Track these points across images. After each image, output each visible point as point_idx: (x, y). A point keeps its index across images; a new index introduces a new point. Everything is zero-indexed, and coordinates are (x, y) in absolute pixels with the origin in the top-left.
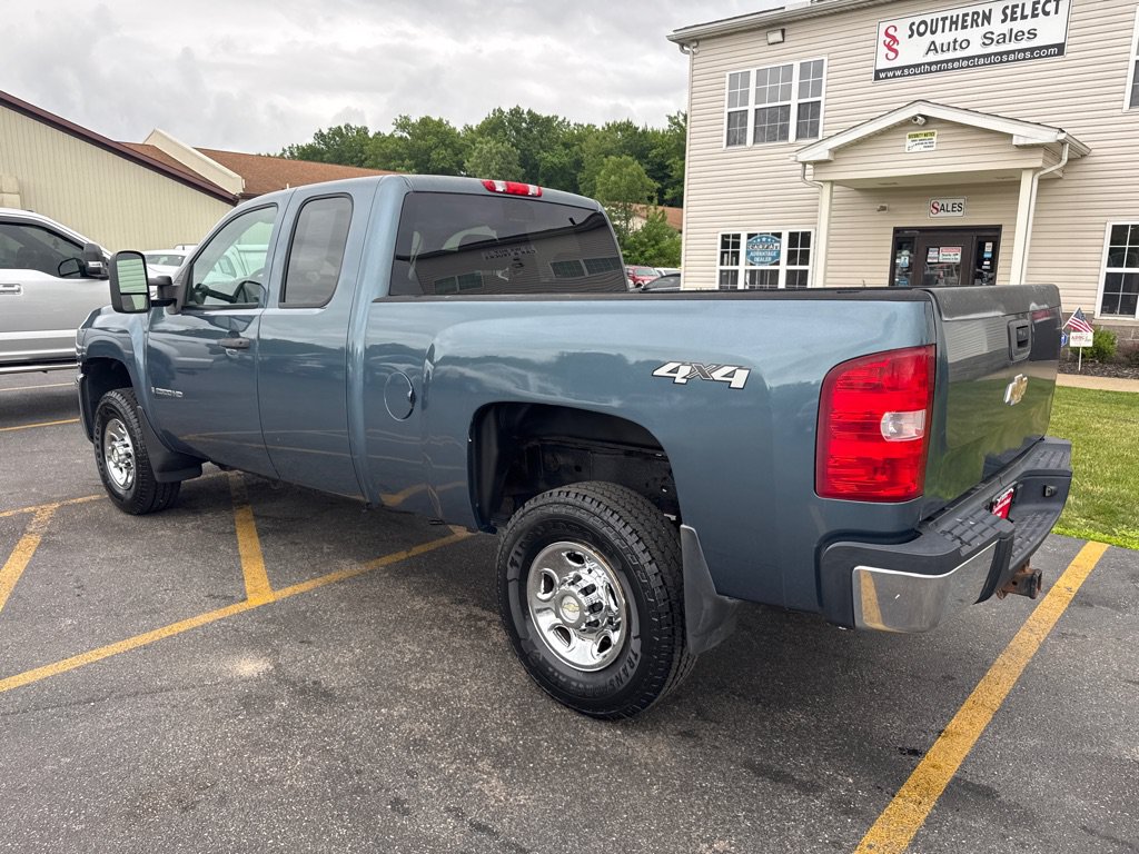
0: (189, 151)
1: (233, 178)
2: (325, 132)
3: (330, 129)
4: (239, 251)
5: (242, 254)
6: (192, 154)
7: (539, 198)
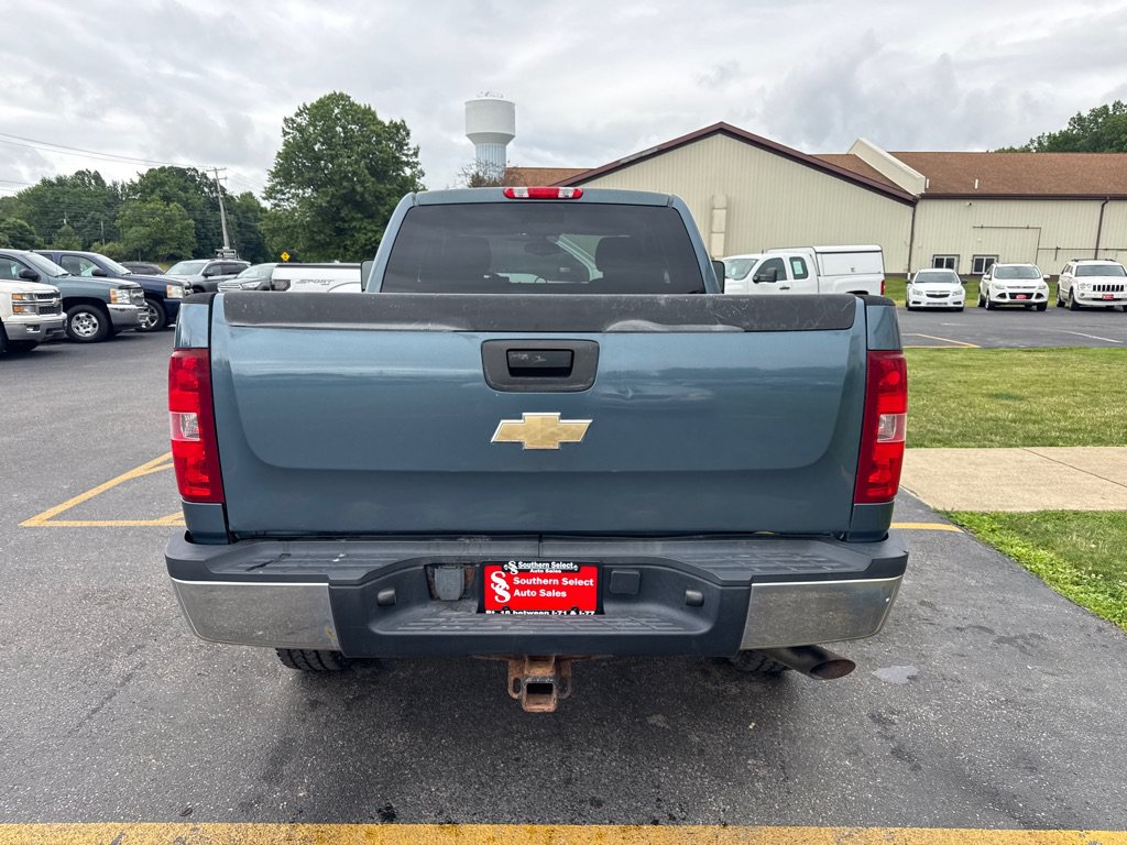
0: (882, 156)
1: (915, 178)
2: (1085, 114)
3: (1093, 111)
4: (816, 253)
5: (819, 255)
6: (885, 159)
7: (579, 200)
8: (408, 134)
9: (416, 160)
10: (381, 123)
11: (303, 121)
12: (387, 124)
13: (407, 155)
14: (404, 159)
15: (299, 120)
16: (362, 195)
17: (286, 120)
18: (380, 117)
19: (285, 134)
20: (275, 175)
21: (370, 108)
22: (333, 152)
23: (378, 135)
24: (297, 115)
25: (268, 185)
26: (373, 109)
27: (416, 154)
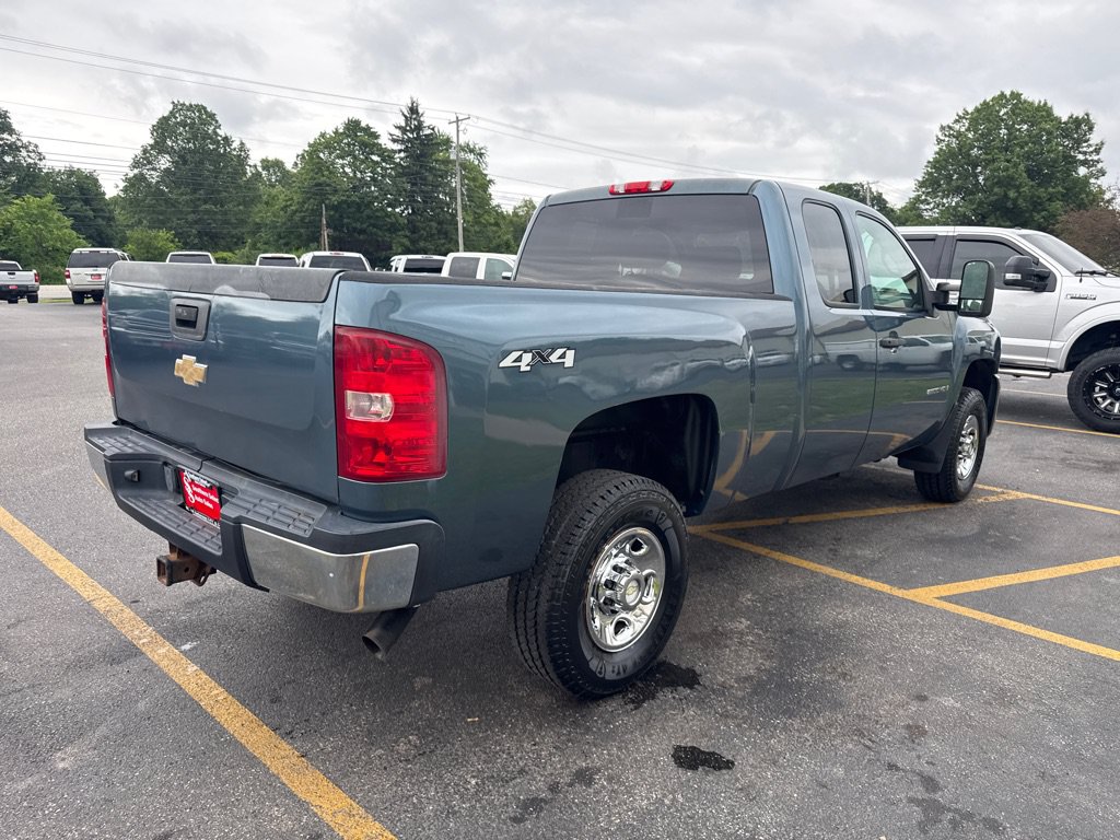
7: (666, 193)
8: (1091, 129)
9: (1096, 158)
10: (1058, 120)
11: (962, 127)
12: (1064, 119)
13: (1085, 153)
14: (1081, 157)
15: (957, 127)
16: (1015, 200)
17: (942, 128)
18: (1057, 112)
19: (939, 141)
20: (922, 184)
21: (1045, 104)
22: (989, 157)
23: (1049, 133)
24: (956, 121)
25: (913, 195)
26: (1049, 105)
27: (1097, 151)
